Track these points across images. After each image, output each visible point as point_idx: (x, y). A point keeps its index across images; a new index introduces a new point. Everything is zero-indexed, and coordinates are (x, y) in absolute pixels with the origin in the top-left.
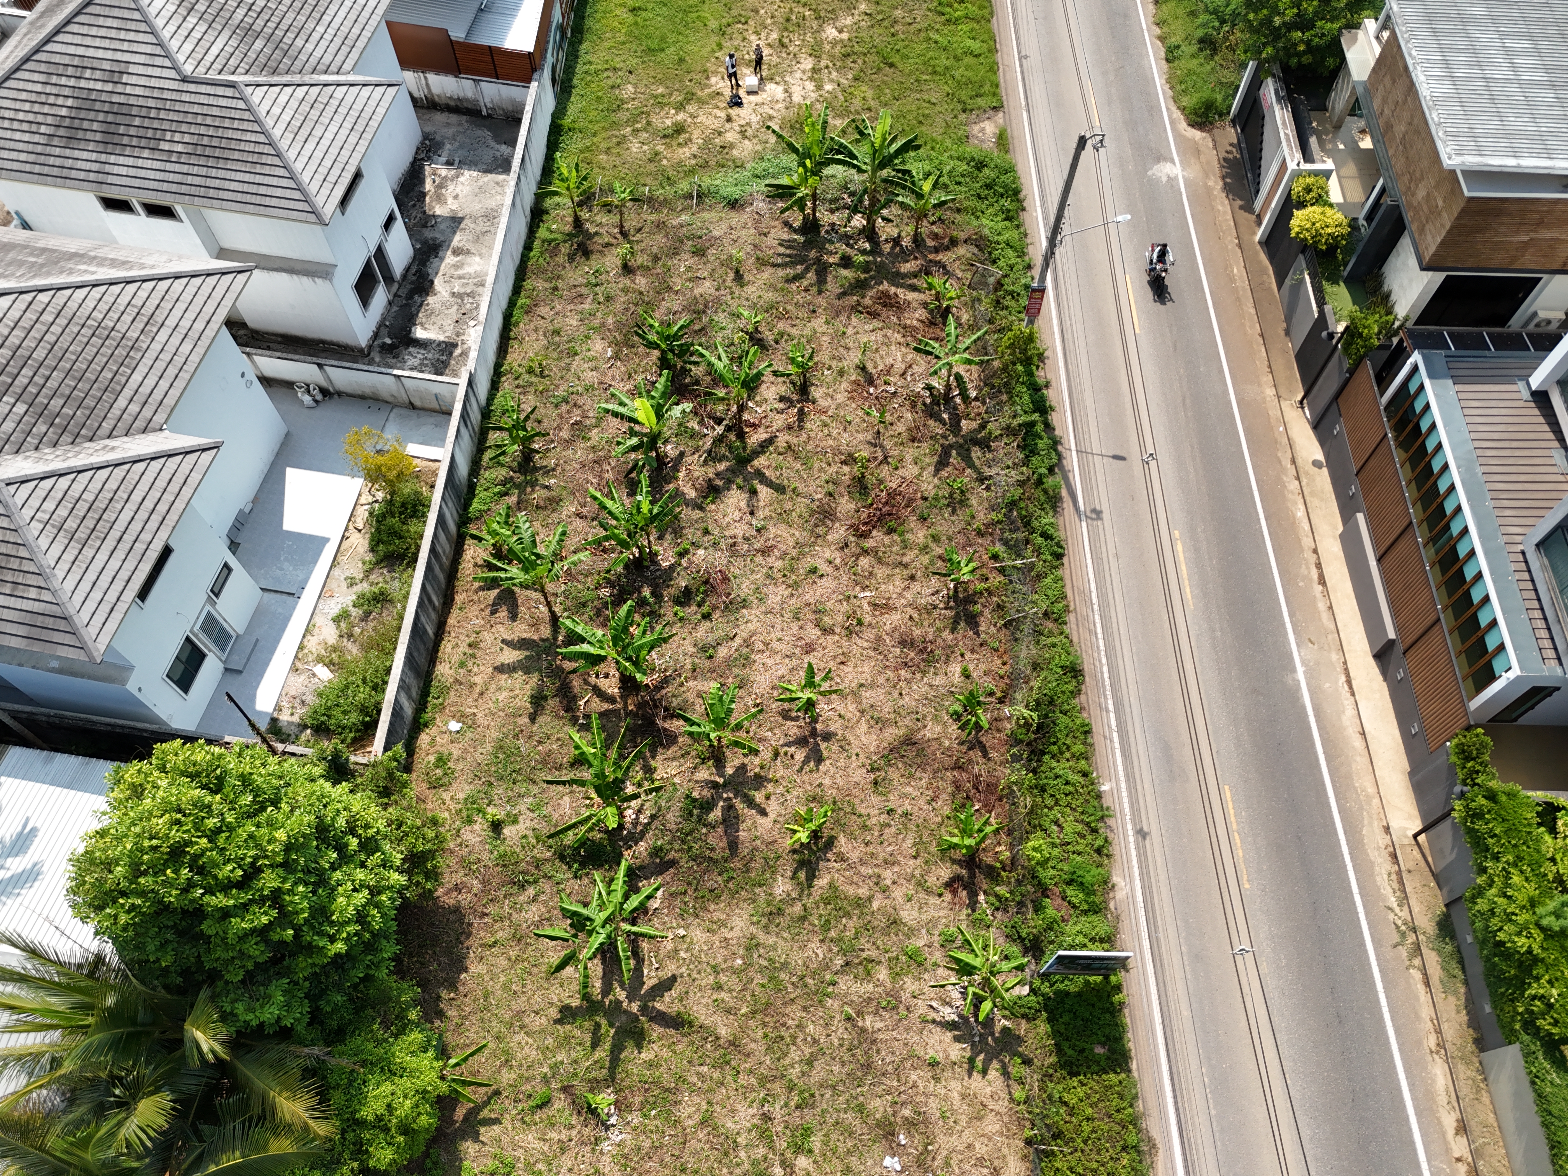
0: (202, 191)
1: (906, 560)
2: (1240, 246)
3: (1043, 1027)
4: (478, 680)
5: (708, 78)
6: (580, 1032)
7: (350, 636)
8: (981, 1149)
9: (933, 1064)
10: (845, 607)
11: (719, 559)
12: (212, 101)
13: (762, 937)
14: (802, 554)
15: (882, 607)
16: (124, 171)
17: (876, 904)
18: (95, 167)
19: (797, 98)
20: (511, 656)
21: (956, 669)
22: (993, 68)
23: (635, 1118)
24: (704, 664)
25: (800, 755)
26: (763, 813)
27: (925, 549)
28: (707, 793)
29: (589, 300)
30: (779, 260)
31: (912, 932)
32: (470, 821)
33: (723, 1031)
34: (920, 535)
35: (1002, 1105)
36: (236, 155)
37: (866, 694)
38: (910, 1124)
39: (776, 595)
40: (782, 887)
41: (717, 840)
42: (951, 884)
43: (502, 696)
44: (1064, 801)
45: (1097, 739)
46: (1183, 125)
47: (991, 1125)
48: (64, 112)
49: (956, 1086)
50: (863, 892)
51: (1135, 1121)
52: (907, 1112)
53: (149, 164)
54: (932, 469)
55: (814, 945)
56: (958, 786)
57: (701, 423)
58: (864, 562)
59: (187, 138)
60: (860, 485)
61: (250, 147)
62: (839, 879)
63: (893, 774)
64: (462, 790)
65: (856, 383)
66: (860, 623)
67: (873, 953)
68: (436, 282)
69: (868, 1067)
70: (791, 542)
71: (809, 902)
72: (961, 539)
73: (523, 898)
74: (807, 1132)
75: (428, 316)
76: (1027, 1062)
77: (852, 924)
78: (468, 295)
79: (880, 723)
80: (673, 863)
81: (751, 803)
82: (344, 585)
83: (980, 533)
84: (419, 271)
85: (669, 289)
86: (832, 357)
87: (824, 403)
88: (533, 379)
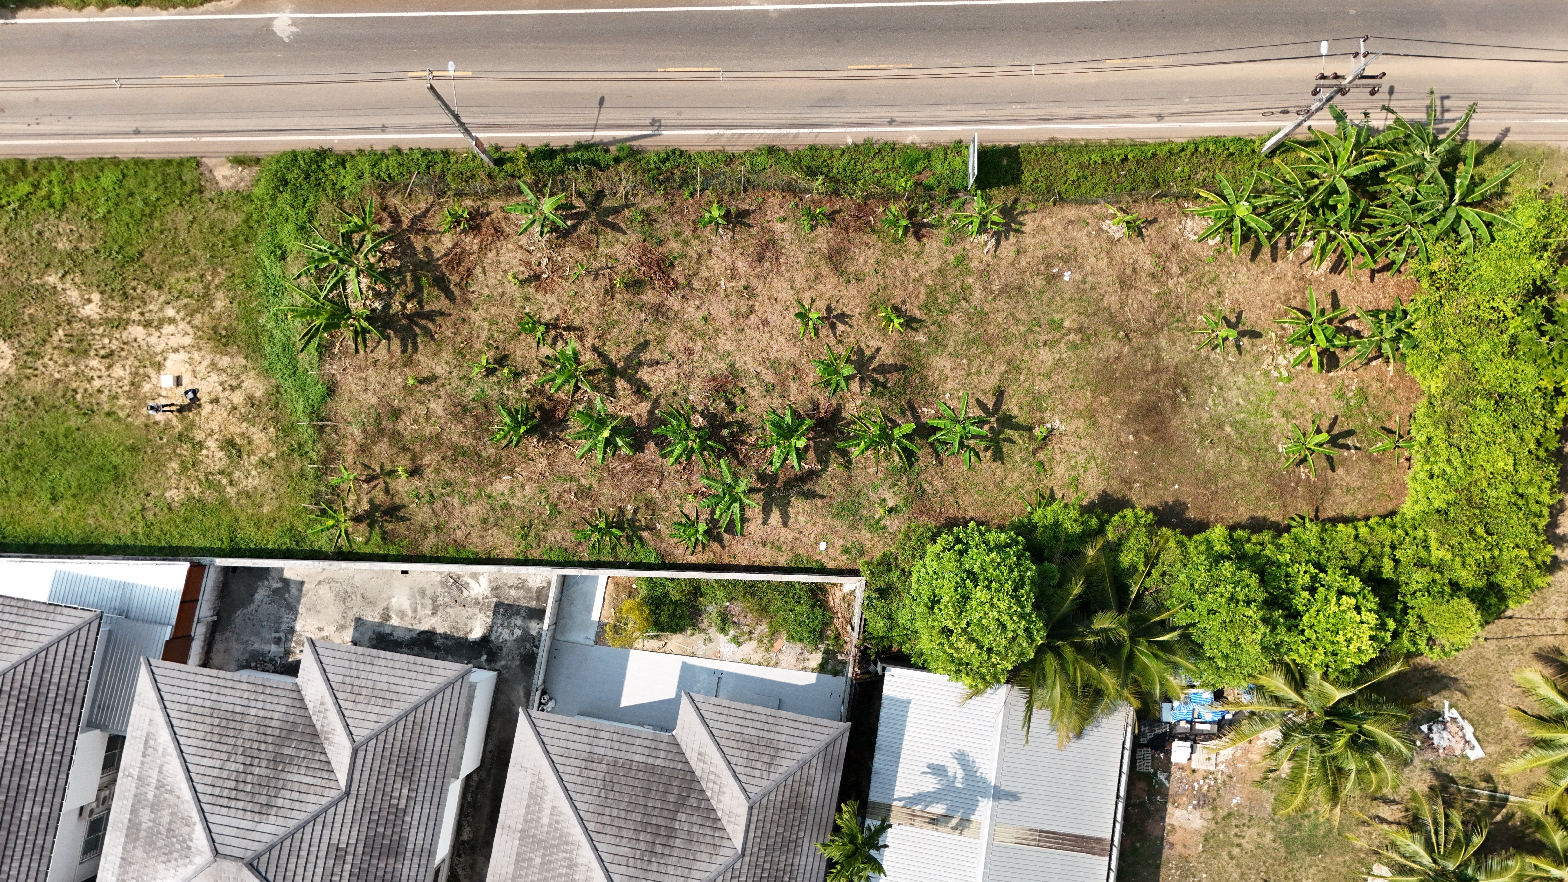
1: (695, 256)
3: (994, 192)
4: (790, 536)
6: (1006, 448)
7: (750, 633)
8: (1059, 228)
9: (1018, 252)
10: (734, 297)
11: (696, 384)
12: (367, 769)
13: (950, 349)
14: (690, 328)
15: (733, 273)
16: (421, 835)
17: (930, 282)
18: (416, 860)
19: (188, 341)
20: (775, 516)
21: (778, 227)
22: (140, 163)
23: (1047, 415)
24: (778, 390)
25: (840, 327)
26: (878, 349)
27: (686, 243)
28: (869, 383)
29: (448, 499)
31: (946, 262)
32: (884, 528)
33: (1003, 368)
34: (674, 246)
35: (1038, 216)
36: (414, 744)
37: (798, 285)
38: (1048, 266)
39: (724, 344)
40: (921, 338)
41: (894, 378)
42: (918, 237)
43: (802, 518)
44: (859, 167)
45: (818, 142)
47: (1048, 222)
49: (1028, 241)
50: (923, 290)
51: (1042, 147)
52: (1042, 268)
53: (417, 815)
54: (618, 235)
55: (954, 318)
56: (859, 229)
57: (579, 402)
58: (696, 284)
59: (398, 786)
60: (635, 285)
61: (408, 732)
62: (916, 304)
63: (851, 269)
64: (865, 536)
65: (537, 289)
66: (746, 288)
67: (958, 284)
68: (422, 629)
69: (1020, 288)
70: (681, 335)
71: (929, 321)
72: (677, 218)
73: (930, 490)
74: (1053, 322)
75: (458, 630)
76: (1016, 201)
77: (941, 297)
78: (434, 601)
79: (817, 277)
80: (909, 402)
81: (873, 357)
82: (710, 645)
83: (673, 204)
84: (407, 646)
85: (438, 436)
86: (512, 305)
87: (557, 312)
88: (532, 534)
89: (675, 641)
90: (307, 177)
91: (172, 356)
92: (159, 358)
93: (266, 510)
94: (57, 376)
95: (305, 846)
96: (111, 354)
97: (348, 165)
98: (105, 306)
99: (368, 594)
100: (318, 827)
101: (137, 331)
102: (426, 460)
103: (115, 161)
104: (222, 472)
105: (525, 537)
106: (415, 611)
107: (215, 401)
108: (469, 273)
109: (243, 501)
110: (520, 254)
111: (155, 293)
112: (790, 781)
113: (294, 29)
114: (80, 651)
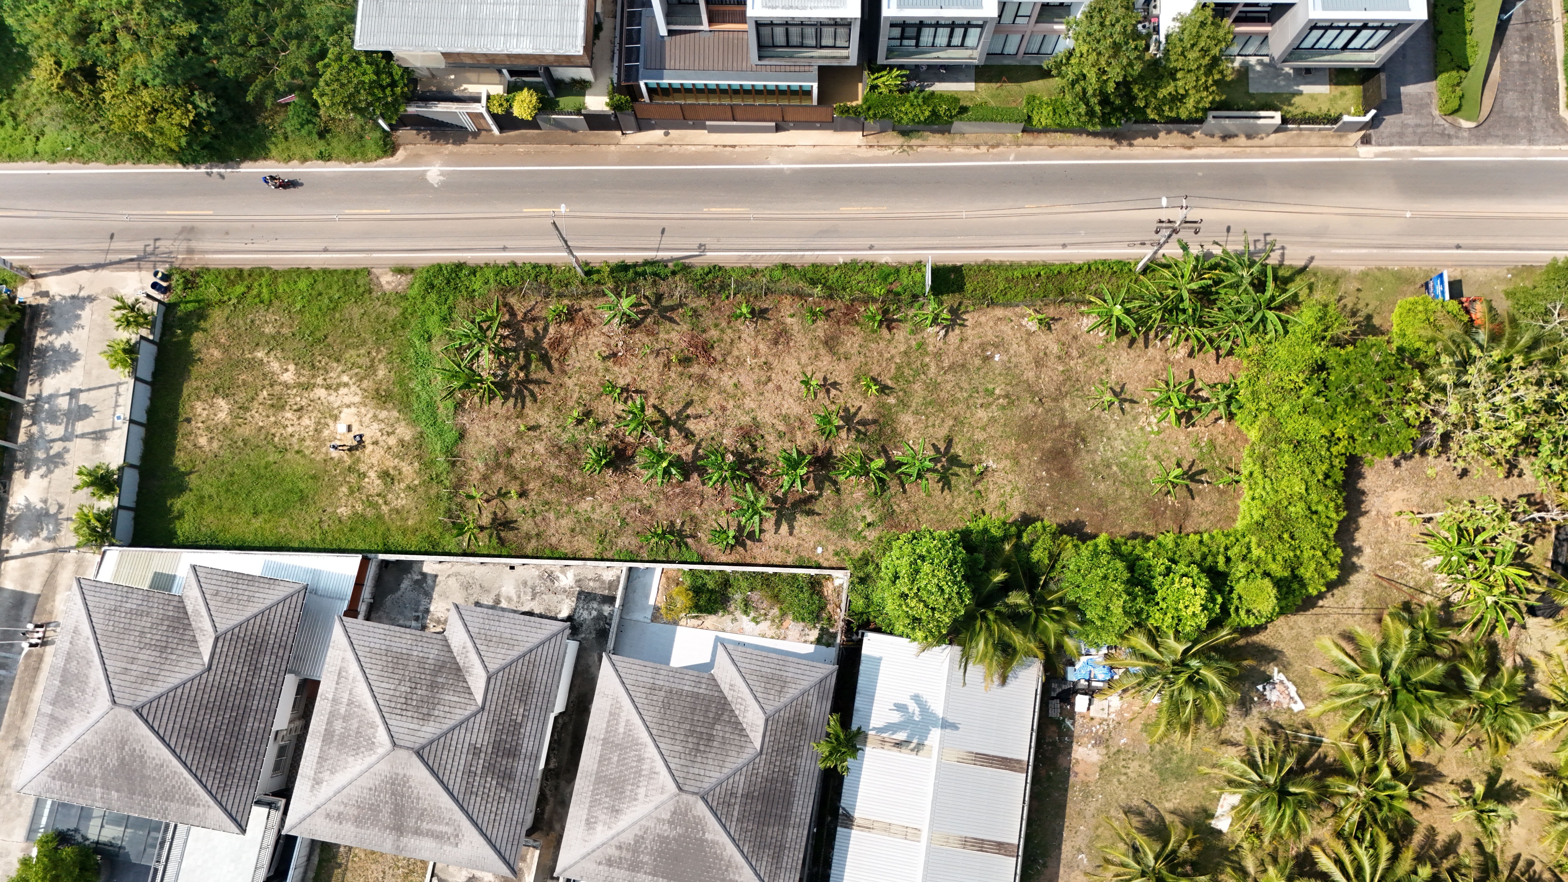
1: (729, 340)
2: (501, 144)
3: (945, 297)
4: (795, 543)
6: (953, 480)
7: (766, 615)
8: (991, 324)
9: (962, 340)
10: (757, 370)
11: (728, 432)
12: (496, 692)
13: (912, 409)
14: (725, 391)
15: (756, 354)
16: (531, 743)
17: (898, 361)
18: (527, 761)
19: (356, 399)
20: (784, 528)
21: (789, 320)
22: (329, 272)
23: (984, 457)
24: (788, 436)
25: (833, 392)
26: (860, 408)
27: (723, 331)
28: (853, 432)
29: (547, 514)
30: (519, 405)
31: (910, 347)
32: (865, 537)
33: (951, 423)
34: (714, 333)
35: (976, 315)
36: (528, 676)
37: (803, 361)
38: (983, 350)
39: (749, 403)
40: (892, 400)
41: (872, 429)
42: (890, 329)
43: (804, 530)
44: (848, 279)
45: (819, 261)
47: (983, 319)
49: (969, 332)
50: (893, 366)
51: (979, 266)
52: (979, 351)
53: (528, 729)
54: (674, 325)
55: (916, 387)
56: (846, 323)
57: (643, 444)
58: (729, 360)
60: (685, 361)
61: (525, 668)
62: (888, 376)
63: (842, 351)
64: (851, 543)
66: (765, 363)
67: (919, 362)
69: (963, 366)
70: (718, 397)
71: (898, 388)
72: (716, 314)
73: (898, 510)
74: (987, 390)
76: (960, 304)
77: (907, 371)
79: (817, 356)
80: (883, 447)
81: (856, 414)
82: (736, 624)
83: (713, 304)
86: (596, 374)
87: (629, 379)
88: (607, 540)
89: (711, 620)
90: (448, 282)
91: (345, 410)
92: (336, 412)
93: (410, 523)
94: (261, 424)
95: (454, 743)
96: (301, 409)
97: (478, 275)
98: (298, 374)
99: (485, 584)
100: (463, 731)
101: (321, 392)
102: (531, 486)
103: (309, 271)
104: (379, 495)
105: (601, 542)
106: (519, 597)
107: (376, 443)
108: (566, 351)
109: (394, 516)
110: (603, 339)
111: (335, 365)
112: (794, 704)
113: (442, 178)
114: (291, 611)
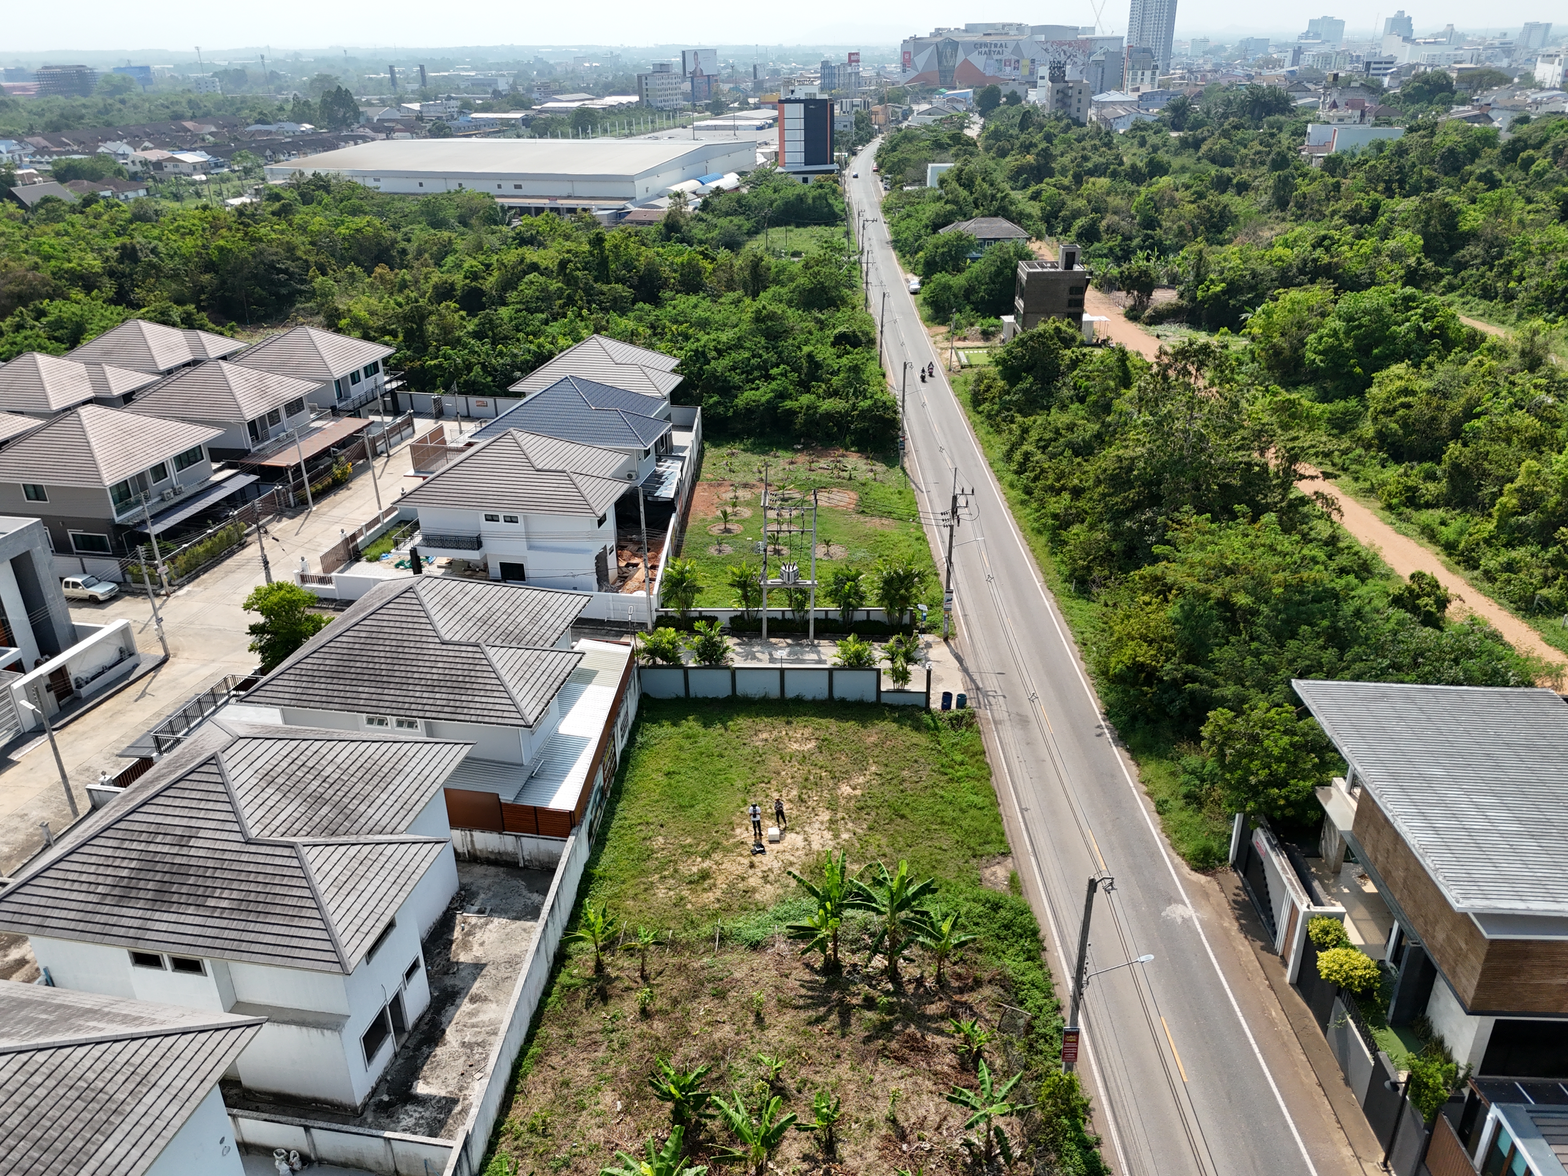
0: (235, 945)
2: (1271, 987)
5: (733, 829)
12: (269, 860)
16: (164, 927)
19: (816, 846)
22: (997, 819)
29: (603, 1047)
30: (801, 1002)
46: (1186, 870)
48: (125, 873)
53: (188, 919)
59: (235, 895)
61: (294, 901)
65: (887, 1138)
68: (448, 1031)
75: (433, 1069)
78: (479, 1045)
84: (432, 1020)
85: (687, 1034)
86: (861, 1109)
91: (800, 837)
92: (798, 829)
94: (783, 773)
96: (802, 802)
97: (1030, 963)
98: (849, 798)
100: (223, 816)
101: (826, 816)
102: (658, 1024)
103: (996, 804)
104: (676, 871)
105: (532, 1130)
107: (752, 866)
108: (902, 1060)
109: (642, 886)
110: (933, 1119)
111: (865, 827)
113: (1179, 920)
